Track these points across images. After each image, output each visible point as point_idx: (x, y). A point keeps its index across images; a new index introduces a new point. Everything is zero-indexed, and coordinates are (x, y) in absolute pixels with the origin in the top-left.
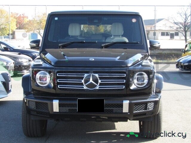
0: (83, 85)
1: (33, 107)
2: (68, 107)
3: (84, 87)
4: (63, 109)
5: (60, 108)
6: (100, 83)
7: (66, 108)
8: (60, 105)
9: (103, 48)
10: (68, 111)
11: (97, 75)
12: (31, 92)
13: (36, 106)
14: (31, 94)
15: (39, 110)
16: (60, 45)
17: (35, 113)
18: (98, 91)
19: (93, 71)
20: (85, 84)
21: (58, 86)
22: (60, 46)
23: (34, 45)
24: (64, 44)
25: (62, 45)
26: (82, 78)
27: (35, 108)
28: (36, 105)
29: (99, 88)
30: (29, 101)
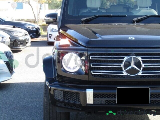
0: (122, 70)
1: (60, 98)
2: (105, 98)
3: (123, 72)
4: (98, 100)
5: (95, 99)
6: (143, 68)
7: (102, 99)
8: (95, 96)
9: (134, 23)
10: (104, 103)
11: (140, 58)
12: (55, 78)
13: (64, 97)
14: (56, 81)
15: (68, 101)
16: (83, 19)
17: (63, 105)
18: (141, 77)
19: (134, 53)
20: (125, 70)
21: (92, 71)
22: (83, 21)
23: (51, 19)
24: (87, 18)
25: (85, 20)
26: (121, 62)
27: (63, 99)
28: (64, 95)
29: (142, 74)
30: (54, 90)
